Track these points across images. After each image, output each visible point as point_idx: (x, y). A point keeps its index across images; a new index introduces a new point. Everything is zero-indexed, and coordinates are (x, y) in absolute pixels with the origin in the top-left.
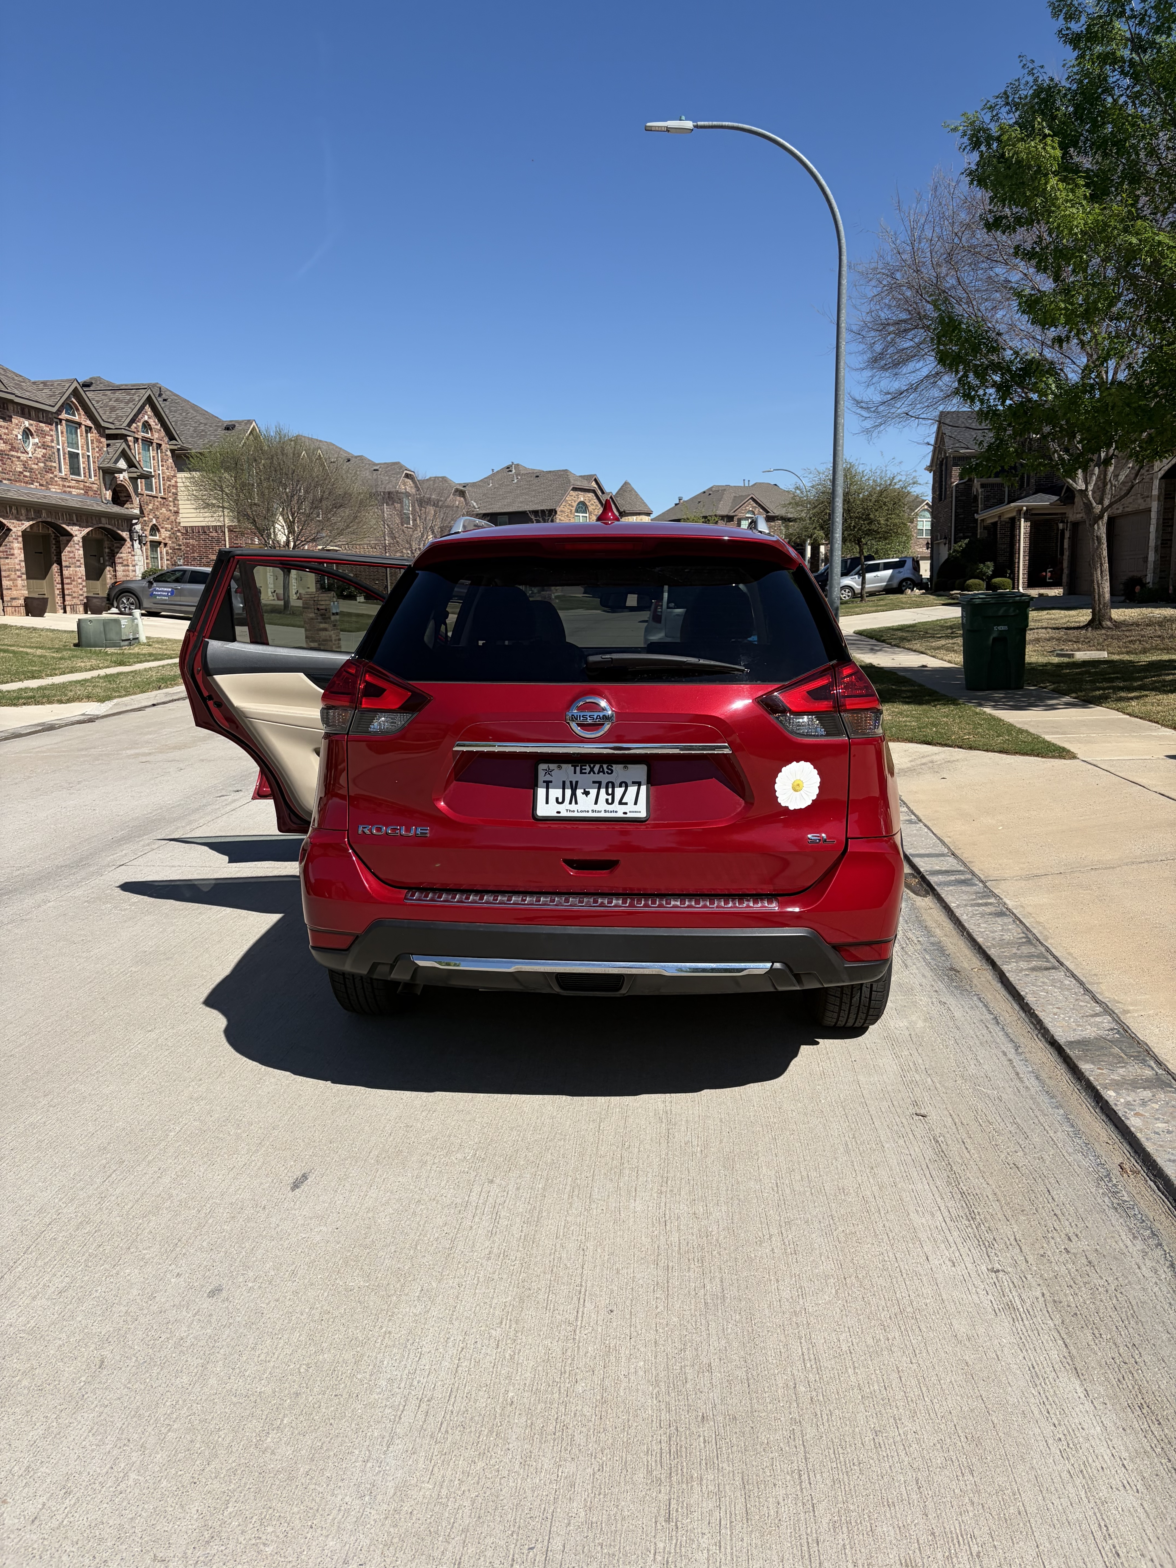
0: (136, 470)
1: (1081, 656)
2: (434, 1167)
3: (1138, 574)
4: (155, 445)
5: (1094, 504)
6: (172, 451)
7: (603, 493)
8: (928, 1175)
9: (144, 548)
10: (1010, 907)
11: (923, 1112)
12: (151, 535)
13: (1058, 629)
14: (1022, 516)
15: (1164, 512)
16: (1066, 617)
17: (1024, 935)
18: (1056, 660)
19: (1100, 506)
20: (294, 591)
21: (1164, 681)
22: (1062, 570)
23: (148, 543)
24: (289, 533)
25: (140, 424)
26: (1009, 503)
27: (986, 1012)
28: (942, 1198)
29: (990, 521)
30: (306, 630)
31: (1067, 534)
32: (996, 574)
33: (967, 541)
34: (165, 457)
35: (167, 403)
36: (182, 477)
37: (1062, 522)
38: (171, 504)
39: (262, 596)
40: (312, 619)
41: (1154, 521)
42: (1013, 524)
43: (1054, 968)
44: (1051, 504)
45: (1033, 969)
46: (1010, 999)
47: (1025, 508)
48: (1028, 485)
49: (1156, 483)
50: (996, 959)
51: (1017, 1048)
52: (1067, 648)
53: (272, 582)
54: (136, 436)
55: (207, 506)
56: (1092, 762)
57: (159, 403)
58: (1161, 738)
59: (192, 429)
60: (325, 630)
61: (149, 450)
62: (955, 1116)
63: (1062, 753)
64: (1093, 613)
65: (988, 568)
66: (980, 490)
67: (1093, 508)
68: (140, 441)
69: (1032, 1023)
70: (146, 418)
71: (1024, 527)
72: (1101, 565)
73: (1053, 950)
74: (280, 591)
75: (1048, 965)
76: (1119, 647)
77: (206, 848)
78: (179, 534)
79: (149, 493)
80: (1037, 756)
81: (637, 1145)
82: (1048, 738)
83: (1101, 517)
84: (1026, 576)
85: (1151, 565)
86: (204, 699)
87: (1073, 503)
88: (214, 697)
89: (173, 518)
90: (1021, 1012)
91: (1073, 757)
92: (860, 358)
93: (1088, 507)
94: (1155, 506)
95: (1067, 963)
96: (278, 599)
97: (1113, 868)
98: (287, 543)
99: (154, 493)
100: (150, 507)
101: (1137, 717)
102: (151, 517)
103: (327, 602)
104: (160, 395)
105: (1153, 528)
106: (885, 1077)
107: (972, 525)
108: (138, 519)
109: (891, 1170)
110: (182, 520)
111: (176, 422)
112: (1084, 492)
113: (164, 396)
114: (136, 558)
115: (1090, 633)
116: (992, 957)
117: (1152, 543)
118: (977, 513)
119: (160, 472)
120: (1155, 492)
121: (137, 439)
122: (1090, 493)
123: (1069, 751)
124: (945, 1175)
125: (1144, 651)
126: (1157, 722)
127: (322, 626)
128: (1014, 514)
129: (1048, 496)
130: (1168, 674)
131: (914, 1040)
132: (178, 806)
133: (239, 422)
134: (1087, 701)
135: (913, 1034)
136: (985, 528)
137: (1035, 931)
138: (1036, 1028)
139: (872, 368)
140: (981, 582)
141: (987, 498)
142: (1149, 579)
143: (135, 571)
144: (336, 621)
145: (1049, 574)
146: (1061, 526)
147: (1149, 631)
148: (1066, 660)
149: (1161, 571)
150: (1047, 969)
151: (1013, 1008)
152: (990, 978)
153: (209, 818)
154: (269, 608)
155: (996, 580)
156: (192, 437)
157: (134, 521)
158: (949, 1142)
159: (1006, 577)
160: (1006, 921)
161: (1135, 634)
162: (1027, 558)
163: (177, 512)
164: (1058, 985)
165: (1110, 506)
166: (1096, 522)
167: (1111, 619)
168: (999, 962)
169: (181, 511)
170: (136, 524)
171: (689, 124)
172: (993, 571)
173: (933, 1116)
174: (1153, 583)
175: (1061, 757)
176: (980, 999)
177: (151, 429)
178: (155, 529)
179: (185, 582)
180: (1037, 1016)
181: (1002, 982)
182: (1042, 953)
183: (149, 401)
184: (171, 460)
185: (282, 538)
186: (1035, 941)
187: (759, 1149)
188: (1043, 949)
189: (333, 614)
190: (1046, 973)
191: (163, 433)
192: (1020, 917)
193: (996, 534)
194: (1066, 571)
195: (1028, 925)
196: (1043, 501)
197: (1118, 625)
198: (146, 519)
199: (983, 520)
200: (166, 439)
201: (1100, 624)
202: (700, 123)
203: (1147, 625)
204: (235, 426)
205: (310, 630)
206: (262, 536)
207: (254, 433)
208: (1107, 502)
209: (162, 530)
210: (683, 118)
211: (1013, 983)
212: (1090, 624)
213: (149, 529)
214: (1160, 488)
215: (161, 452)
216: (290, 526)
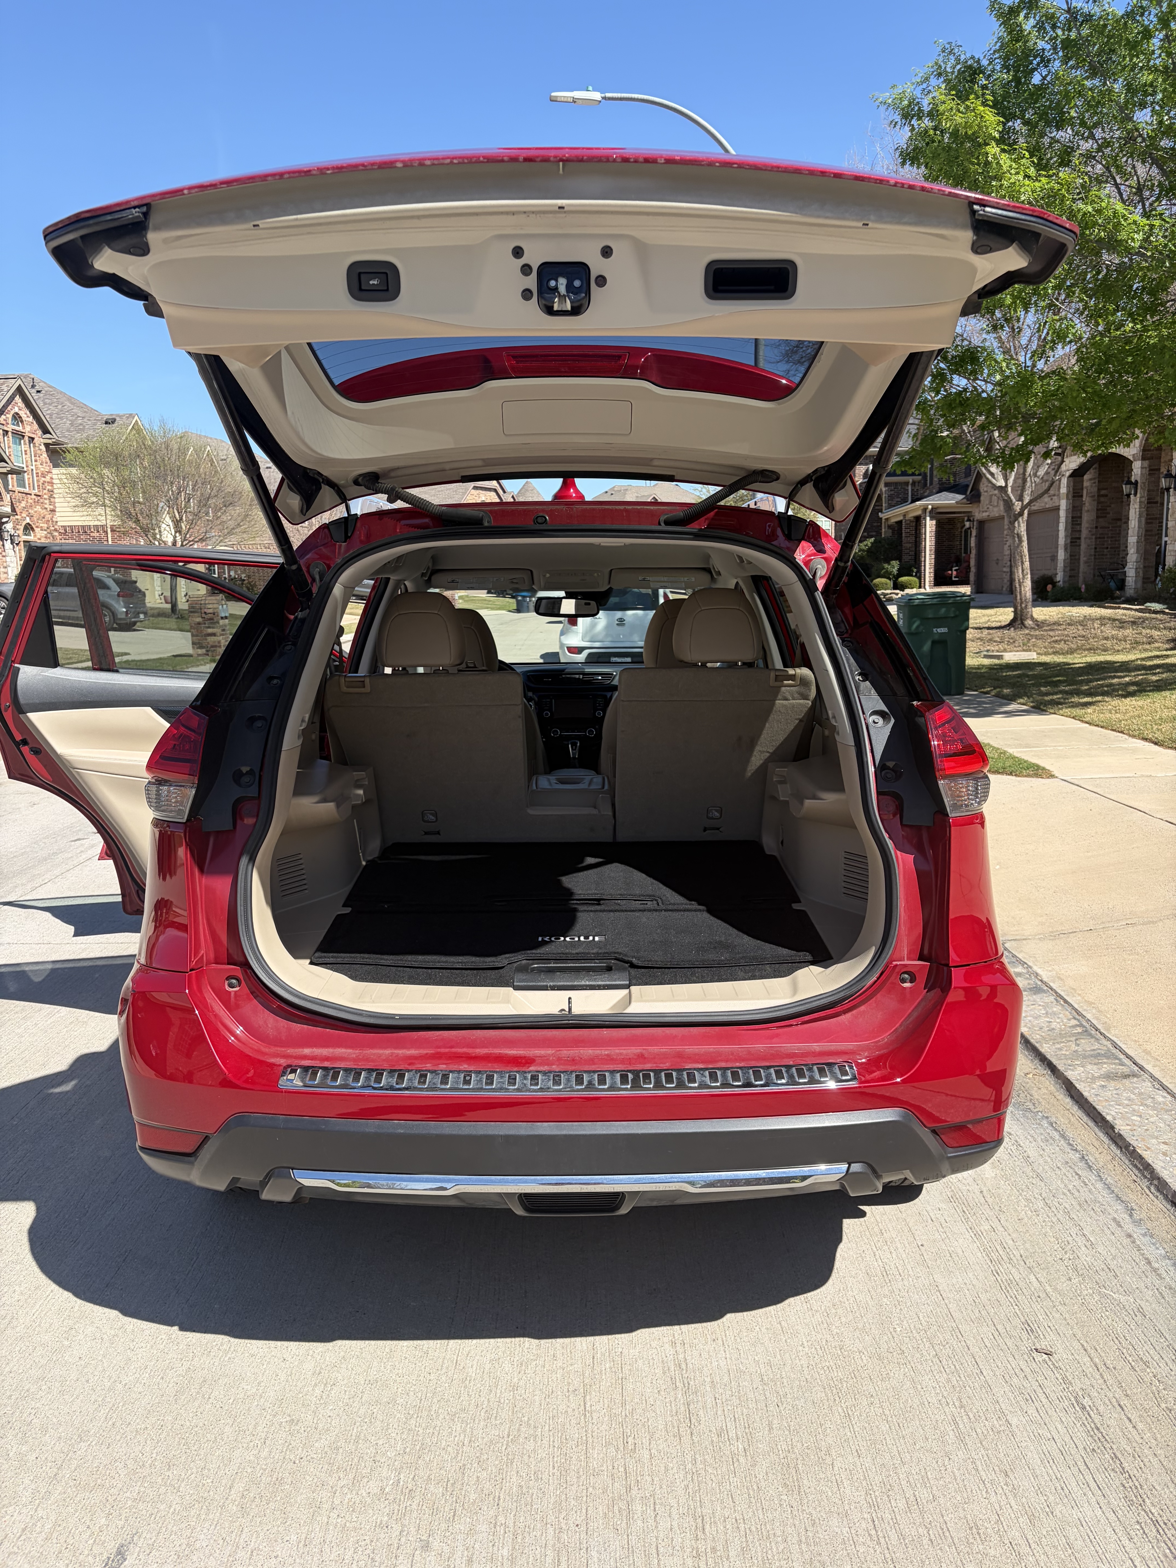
0: (6, 465)
1: (1012, 657)
2: (334, 1515)
3: (1049, 573)
4: (26, 438)
5: (1014, 500)
6: (47, 445)
7: (504, 492)
8: (1093, 1485)
9: (17, 549)
10: (1045, 979)
11: (1043, 1345)
12: (25, 534)
13: (980, 629)
14: (928, 514)
15: (1073, 511)
16: (984, 616)
17: (1076, 1022)
18: (987, 662)
19: (1020, 503)
20: (183, 594)
21: (1111, 685)
22: (969, 567)
23: (22, 543)
24: (176, 532)
25: (10, 416)
26: (913, 501)
27: (1068, 1149)
28: (1130, 1539)
29: (894, 520)
30: (193, 635)
31: (974, 533)
32: (901, 573)
33: (872, 540)
34: (39, 452)
35: (41, 395)
36: (57, 473)
37: (969, 520)
38: (47, 501)
39: (147, 600)
40: (199, 623)
41: (1063, 519)
42: (918, 521)
43: (1135, 1075)
44: (957, 503)
45: (1109, 1077)
46: (1091, 1124)
47: (930, 507)
48: (931, 483)
49: (1064, 481)
50: (1055, 1061)
51: (1131, 1212)
52: (994, 648)
53: (159, 584)
54: (6, 429)
55: (86, 504)
56: (1072, 781)
57: (32, 395)
58: (1134, 751)
59: (69, 422)
60: (214, 635)
61: (20, 444)
62: (1092, 1352)
63: (1037, 771)
64: (1015, 612)
65: (894, 567)
66: (884, 489)
67: (1013, 504)
68: (10, 434)
69: (1136, 1166)
70: (16, 410)
71: (930, 526)
72: (1022, 563)
73: (1123, 1046)
74: (168, 594)
75: (1126, 1070)
76: (1045, 647)
77: (48, 915)
78: (56, 534)
79: (22, 490)
80: (1011, 774)
81: (646, 1442)
82: (1012, 751)
83: (1021, 514)
84: (932, 575)
85: (1060, 564)
86: (17, 744)
87: (979, 501)
88: (29, 740)
89: (48, 517)
90: (1113, 1147)
91: (1052, 776)
92: (776, 351)
93: (1008, 504)
94: (1063, 504)
95: (1148, 1067)
96: (167, 603)
97: (1153, 922)
98: (174, 543)
99: (27, 490)
100: (23, 504)
101: (1097, 726)
102: (24, 515)
103: (215, 606)
104: (33, 386)
105: (1062, 527)
106: (970, 1275)
107: (875, 524)
108: (9, 517)
109: (1036, 1477)
110: (59, 519)
111: (51, 415)
112: (1003, 489)
113: (37, 388)
114: (8, 559)
115: (1012, 632)
116: (1048, 1057)
117: (1062, 541)
118: (881, 511)
119: (33, 468)
120: (1064, 490)
121: (7, 432)
122: (1009, 489)
123: (1044, 769)
124: (1118, 1483)
125: (1071, 652)
126: (1122, 732)
127: (210, 631)
128: (919, 513)
129: (951, 495)
130: (1115, 677)
131: (990, 1201)
132: (22, 854)
133: (121, 417)
134: (1039, 708)
135: (984, 1190)
136: (890, 527)
137: (1089, 1016)
138: (1145, 1177)
139: (787, 362)
140: (888, 581)
141: (891, 498)
142: (1059, 577)
143: (6, 573)
144: (225, 626)
145: (954, 573)
146: (967, 524)
147: (1071, 631)
148: (996, 661)
149: (1071, 570)
150: (1126, 1076)
151: (1098, 1139)
152: (1052, 1088)
153: (57, 872)
154: (156, 612)
155: (903, 579)
156: (68, 431)
157: (5, 520)
158: (1101, 1409)
159: (912, 576)
160: (1046, 1000)
161: (1056, 634)
162: (933, 556)
163: (53, 511)
164: (1149, 1102)
165: (1031, 502)
166: (1016, 519)
167: (1032, 618)
168: (1061, 1067)
169: (57, 510)
170: (7, 522)
171: (597, 96)
172: (899, 570)
173: (1061, 1354)
174: (1064, 582)
175: (1037, 775)
176: (1051, 1124)
177: (22, 422)
178: (28, 528)
179: (61, 586)
180: (1141, 1158)
181: (1072, 1097)
182: (1109, 1050)
183: (19, 391)
184: (45, 455)
185: (169, 540)
186: (1093, 1032)
187: (830, 1440)
188: (1108, 1044)
189: (222, 618)
190: (1126, 1082)
191: (36, 426)
192: (1062, 993)
193: (901, 534)
194: (973, 570)
195: (1076, 1006)
196: (948, 500)
197: (1039, 625)
198: (18, 517)
199: (887, 519)
200: (40, 432)
201: (1023, 623)
202: (608, 95)
203: (1069, 624)
204: (115, 420)
205: (197, 636)
206: (146, 535)
207: (136, 427)
208: (1027, 500)
209: (37, 530)
210: (590, 88)
211: (1090, 1099)
212: (1011, 624)
213: (22, 528)
214: (1068, 486)
215: (34, 447)
216: (177, 523)
